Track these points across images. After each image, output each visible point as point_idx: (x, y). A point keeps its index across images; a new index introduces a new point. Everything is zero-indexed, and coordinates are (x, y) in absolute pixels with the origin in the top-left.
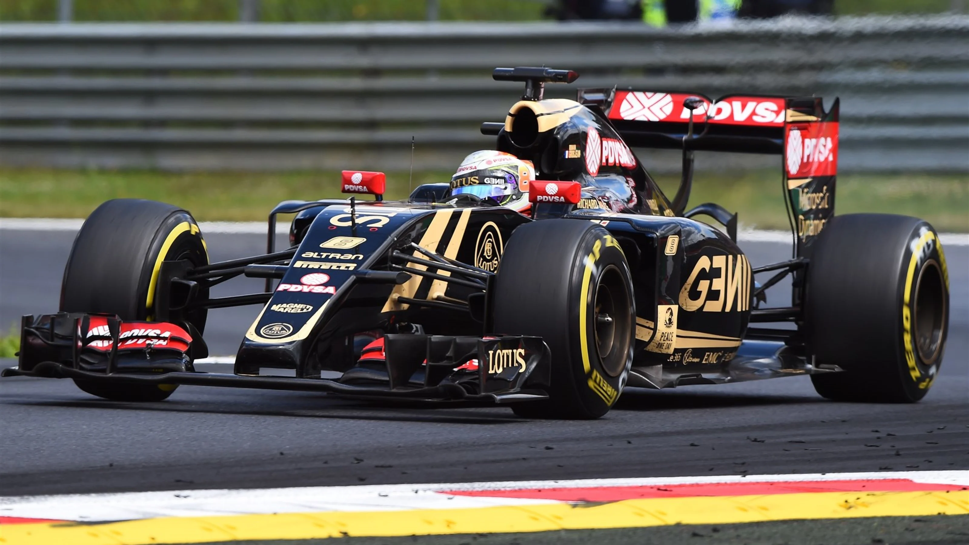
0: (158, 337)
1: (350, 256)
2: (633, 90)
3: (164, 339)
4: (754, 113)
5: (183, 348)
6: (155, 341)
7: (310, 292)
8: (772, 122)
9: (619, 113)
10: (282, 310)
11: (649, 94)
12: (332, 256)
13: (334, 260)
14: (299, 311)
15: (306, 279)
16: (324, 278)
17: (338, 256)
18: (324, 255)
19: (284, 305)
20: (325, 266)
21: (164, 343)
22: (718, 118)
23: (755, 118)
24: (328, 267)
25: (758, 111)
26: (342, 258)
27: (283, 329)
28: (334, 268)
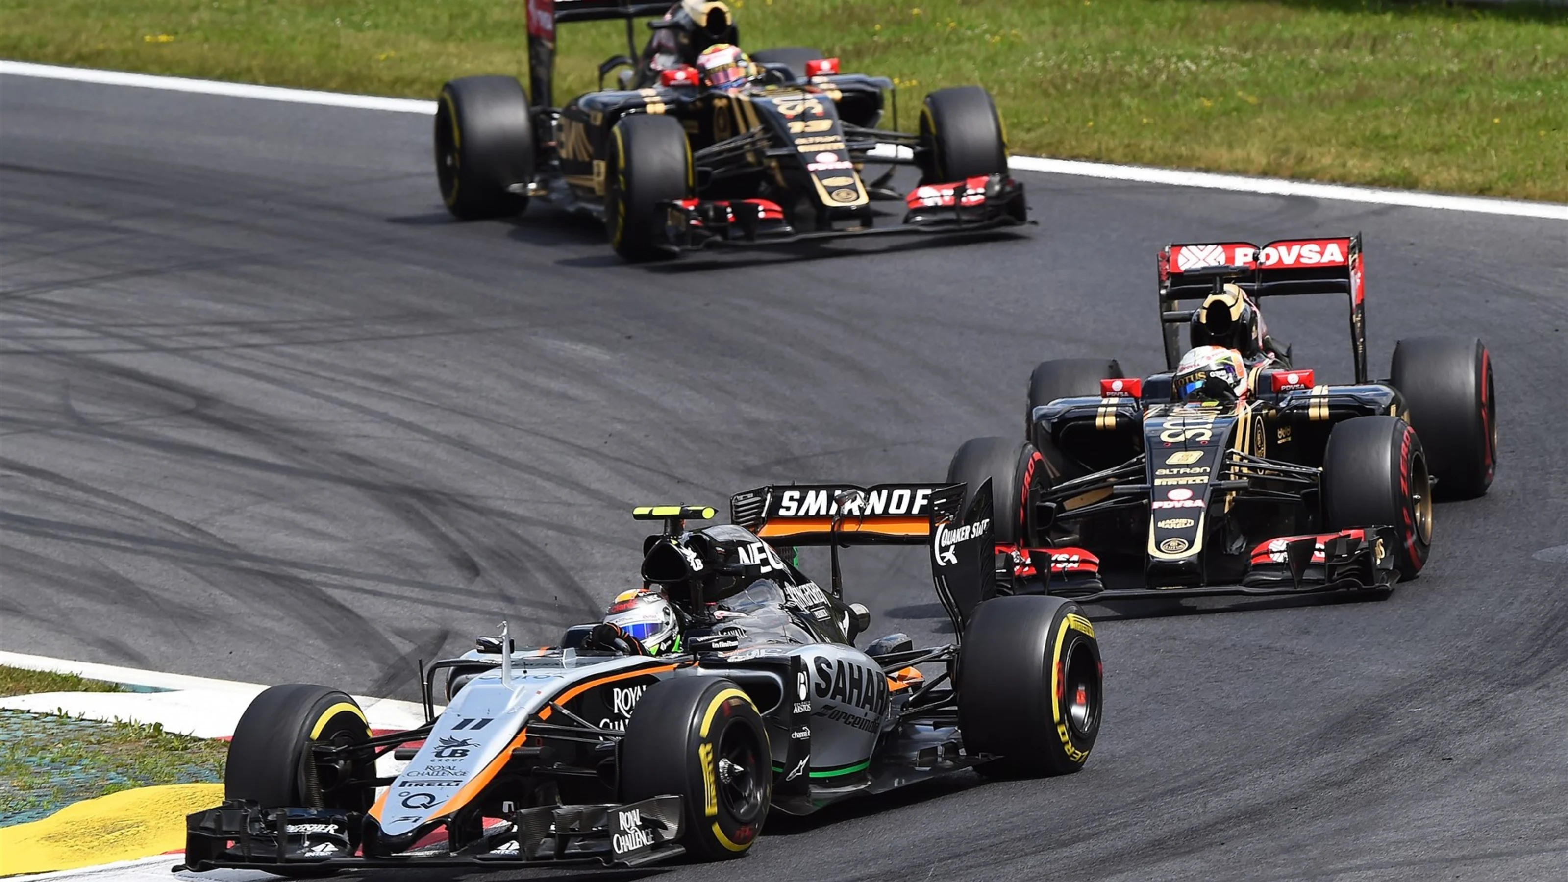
0: (1068, 561)
1: (1198, 470)
2: (1186, 245)
3: (1074, 562)
4: (1300, 256)
5: (1095, 569)
6: (1065, 564)
7: (1182, 507)
8: (1319, 262)
9: (1179, 268)
10: (1168, 526)
11: (1201, 247)
12: (1182, 471)
13: (1185, 475)
14: (1184, 526)
15: (1172, 494)
16: (1188, 493)
17: (1188, 471)
18: (1175, 471)
19: (1168, 521)
20: (1183, 481)
21: (1076, 565)
22: (1269, 263)
23: (1303, 260)
24: (1185, 483)
25: (1303, 253)
26: (1192, 472)
27: (1179, 545)
28: (1190, 482)
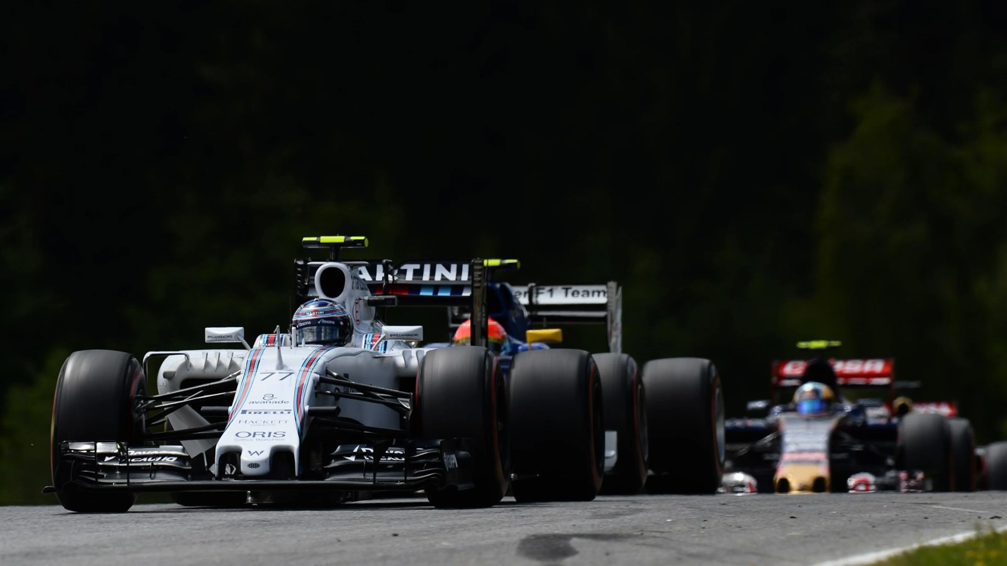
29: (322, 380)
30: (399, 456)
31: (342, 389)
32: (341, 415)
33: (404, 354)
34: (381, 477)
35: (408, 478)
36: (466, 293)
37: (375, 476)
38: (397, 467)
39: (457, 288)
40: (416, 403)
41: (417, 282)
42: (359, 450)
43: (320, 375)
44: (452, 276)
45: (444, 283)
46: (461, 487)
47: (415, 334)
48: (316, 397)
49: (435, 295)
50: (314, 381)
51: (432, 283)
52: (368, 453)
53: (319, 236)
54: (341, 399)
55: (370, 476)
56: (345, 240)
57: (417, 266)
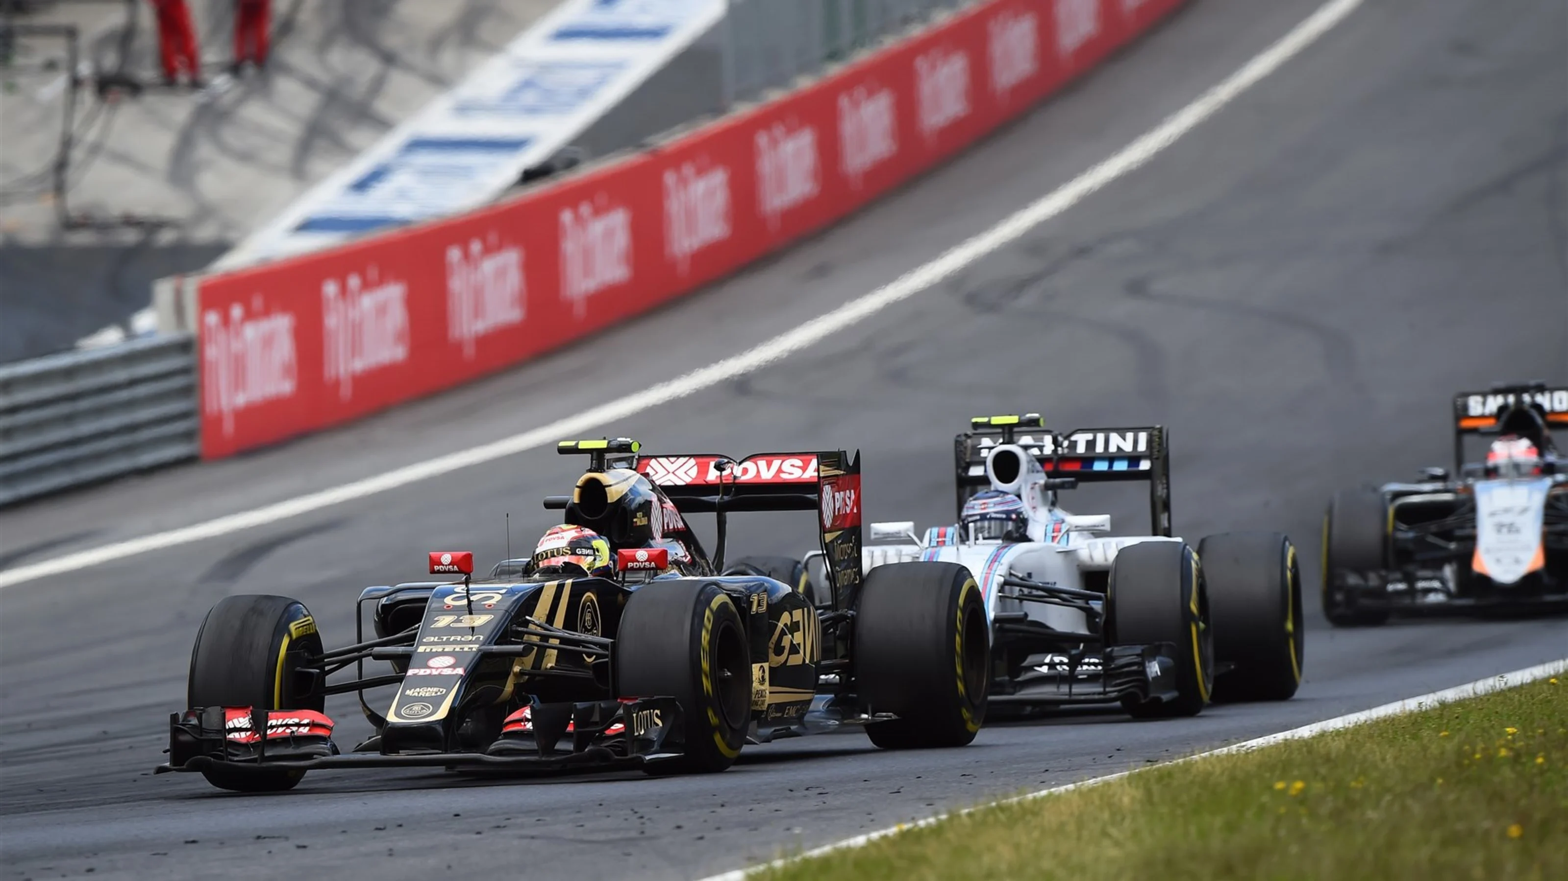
29: (1006, 583)
30: (1095, 664)
31: (1026, 591)
32: (1030, 618)
33: (1089, 546)
34: (1077, 689)
35: (1108, 689)
36: (1145, 465)
37: (1070, 689)
38: (1092, 678)
39: (1134, 459)
40: (1110, 605)
41: (1090, 455)
42: (1052, 660)
43: (1003, 576)
44: (1128, 447)
45: (1122, 454)
46: (1166, 697)
47: (1102, 524)
48: (1000, 601)
49: (1110, 470)
50: (998, 584)
51: (1106, 455)
52: (1061, 663)
53: (990, 416)
54: (1025, 602)
55: (1065, 689)
56: (1019, 419)
57: (1090, 436)
